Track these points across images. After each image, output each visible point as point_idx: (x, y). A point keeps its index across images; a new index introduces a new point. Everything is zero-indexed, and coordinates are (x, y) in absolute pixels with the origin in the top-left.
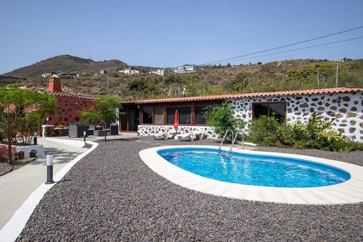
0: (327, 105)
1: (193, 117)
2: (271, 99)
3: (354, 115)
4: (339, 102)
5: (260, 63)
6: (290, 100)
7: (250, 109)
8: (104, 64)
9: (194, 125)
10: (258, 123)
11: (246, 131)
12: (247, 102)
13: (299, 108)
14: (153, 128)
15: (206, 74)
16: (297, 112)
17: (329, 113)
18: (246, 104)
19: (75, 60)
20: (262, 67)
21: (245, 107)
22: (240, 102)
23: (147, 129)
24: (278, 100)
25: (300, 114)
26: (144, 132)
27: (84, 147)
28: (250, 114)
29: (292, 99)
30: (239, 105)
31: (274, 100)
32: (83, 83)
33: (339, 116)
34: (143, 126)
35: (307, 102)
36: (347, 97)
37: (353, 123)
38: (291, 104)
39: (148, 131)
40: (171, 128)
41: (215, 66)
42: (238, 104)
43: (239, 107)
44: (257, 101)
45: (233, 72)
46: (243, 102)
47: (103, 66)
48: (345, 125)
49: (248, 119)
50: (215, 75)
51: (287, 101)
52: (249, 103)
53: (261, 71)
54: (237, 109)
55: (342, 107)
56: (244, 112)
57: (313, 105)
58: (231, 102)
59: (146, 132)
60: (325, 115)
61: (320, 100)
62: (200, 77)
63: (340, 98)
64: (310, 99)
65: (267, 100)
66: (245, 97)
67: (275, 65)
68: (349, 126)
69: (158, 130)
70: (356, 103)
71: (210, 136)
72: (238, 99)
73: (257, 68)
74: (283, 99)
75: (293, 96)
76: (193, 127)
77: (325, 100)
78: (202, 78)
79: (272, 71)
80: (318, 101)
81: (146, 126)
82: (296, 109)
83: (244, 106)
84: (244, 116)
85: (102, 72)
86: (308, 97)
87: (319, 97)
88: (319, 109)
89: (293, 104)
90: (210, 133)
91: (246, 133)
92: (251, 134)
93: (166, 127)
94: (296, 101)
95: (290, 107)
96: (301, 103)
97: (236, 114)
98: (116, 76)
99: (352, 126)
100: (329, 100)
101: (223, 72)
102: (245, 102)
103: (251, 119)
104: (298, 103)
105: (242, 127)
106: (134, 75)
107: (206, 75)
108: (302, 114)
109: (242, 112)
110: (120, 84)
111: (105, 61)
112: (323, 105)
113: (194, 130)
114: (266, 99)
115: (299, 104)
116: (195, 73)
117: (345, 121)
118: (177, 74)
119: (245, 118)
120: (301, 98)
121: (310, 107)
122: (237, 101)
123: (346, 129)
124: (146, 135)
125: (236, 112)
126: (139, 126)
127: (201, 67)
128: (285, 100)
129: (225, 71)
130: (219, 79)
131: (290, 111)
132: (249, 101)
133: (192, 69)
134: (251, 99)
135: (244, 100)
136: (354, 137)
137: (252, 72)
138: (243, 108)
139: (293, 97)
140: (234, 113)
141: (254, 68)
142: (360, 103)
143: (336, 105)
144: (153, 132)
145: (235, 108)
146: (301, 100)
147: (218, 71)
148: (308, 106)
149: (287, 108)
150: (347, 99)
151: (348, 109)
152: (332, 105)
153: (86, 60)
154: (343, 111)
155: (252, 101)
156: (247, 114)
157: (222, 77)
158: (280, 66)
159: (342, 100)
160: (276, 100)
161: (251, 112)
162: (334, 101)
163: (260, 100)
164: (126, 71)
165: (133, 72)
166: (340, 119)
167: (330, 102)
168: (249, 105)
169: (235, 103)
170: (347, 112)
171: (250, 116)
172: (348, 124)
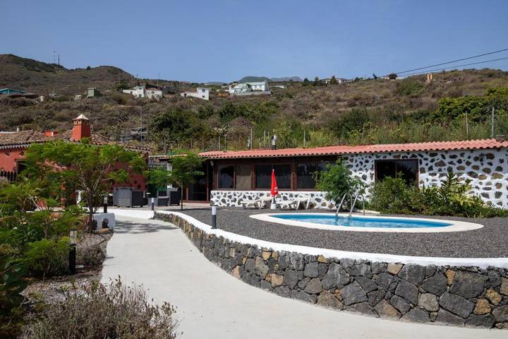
0: (468, 163)
1: (294, 178)
2: (399, 156)
3: (500, 177)
4: (482, 160)
5: (393, 76)
6: (422, 156)
7: (372, 169)
8: (87, 75)
9: (295, 189)
10: (381, 186)
11: (367, 196)
12: (368, 159)
13: (434, 167)
14: (235, 195)
15: (291, 97)
16: (431, 172)
17: (470, 174)
18: (367, 161)
19: (26, 65)
20: (398, 85)
21: (365, 166)
22: (358, 159)
23: (225, 196)
24: (407, 157)
25: (436, 174)
26: (220, 200)
27: (154, 218)
28: (372, 175)
29: (425, 156)
30: (358, 162)
31: (403, 157)
32: (58, 114)
33: (482, 177)
34: (220, 191)
35: (443, 160)
36: (490, 154)
37: (499, 185)
38: (424, 162)
39: (226, 199)
40: (261, 195)
41: (306, 80)
42: (356, 161)
43: (357, 166)
44: (381, 158)
45: (341, 95)
46: (363, 159)
47: (84, 77)
48: (490, 189)
49: (369, 181)
50: (309, 99)
51: (419, 158)
52: (370, 160)
53: (395, 93)
54: (354, 168)
55: (486, 166)
56: (364, 173)
57: (451, 163)
58: (346, 159)
59: (224, 201)
60: (465, 176)
61: (459, 157)
62: (279, 104)
63: (482, 155)
64: (447, 156)
65: (394, 157)
66: (365, 152)
67: (420, 82)
68: (494, 190)
69: (242, 197)
70: (502, 161)
71: (318, 205)
72: (357, 155)
73: (387, 88)
74: (413, 156)
75: (426, 151)
76: (294, 193)
77: (465, 158)
78: (285, 107)
79: (415, 94)
80: (457, 159)
81: (224, 192)
82: (431, 168)
83: (364, 164)
84: (364, 177)
85: (91, 93)
86: (444, 154)
87: (458, 154)
88: (458, 168)
89: (426, 162)
90: (318, 200)
91: (368, 200)
92: (373, 200)
93: (255, 192)
94: (430, 158)
95: (423, 165)
96: (436, 161)
97: (354, 174)
98: (120, 101)
99: (498, 190)
100: (469, 157)
101: (324, 94)
102: (365, 159)
103: (373, 181)
104: (432, 161)
105: (362, 192)
106: (153, 100)
107: (292, 101)
108: (438, 175)
109: (361, 172)
110: (130, 117)
111: (89, 68)
112: (463, 164)
113: (296, 196)
114: (392, 155)
115: (434, 163)
116: (269, 95)
117: (489, 183)
118: (235, 97)
119: (365, 179)
120: (436, 154)
121: (448, 166)
122: (355, 158)
123: (491, 193)
124: (223, 204)
125: (353, 172)
126: (212, 192)
127: (280, 83)
128: (416, 157)
129: (328, 92)
130: (316, 108)
131: (423, 171)
132: (370, 157)
133: (263, 88)
134: (373, 154)
135: (364, 157)
136: (500, 203)
137: (378, 96)
138: (362, 167)
139: (427, 153)
140: (351, 173)
141: (381, 86)
142: (506, 161)
143: (478, 163)
144: (235, 200)
145: (352, 166)
146: (436, 158)
147: (314, 92)
148: (445, 165)
149: (420, 167)
150: (491, 156)
151: (493, 169)
152: (474, 163)
153: (49, 65)
154: (487, 171)
155: (374, 158)
156: (368, 174)
157: (321, 105)
158: (431, 84)
159: (485, 157)
160: (405, 157)
161: (373, 172)
162: (476, 159)
163: (385, 157)
164: (138, 92)
165: (150, 94)
166: (484, 181)
167: (471, 160)
168: (371, 163)
169: (352, 161)
170: (492, 173)
171: (372, 177)
172: (493, 187)
